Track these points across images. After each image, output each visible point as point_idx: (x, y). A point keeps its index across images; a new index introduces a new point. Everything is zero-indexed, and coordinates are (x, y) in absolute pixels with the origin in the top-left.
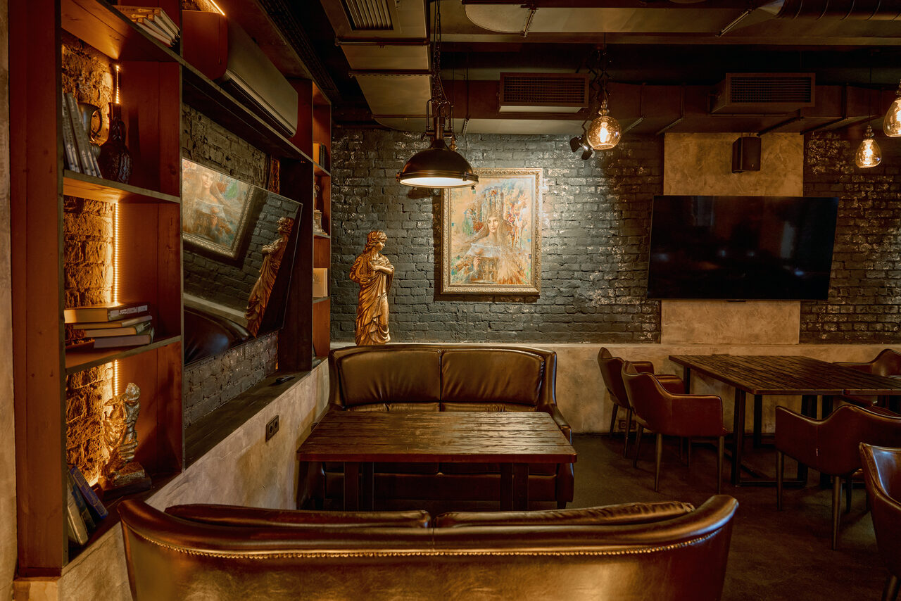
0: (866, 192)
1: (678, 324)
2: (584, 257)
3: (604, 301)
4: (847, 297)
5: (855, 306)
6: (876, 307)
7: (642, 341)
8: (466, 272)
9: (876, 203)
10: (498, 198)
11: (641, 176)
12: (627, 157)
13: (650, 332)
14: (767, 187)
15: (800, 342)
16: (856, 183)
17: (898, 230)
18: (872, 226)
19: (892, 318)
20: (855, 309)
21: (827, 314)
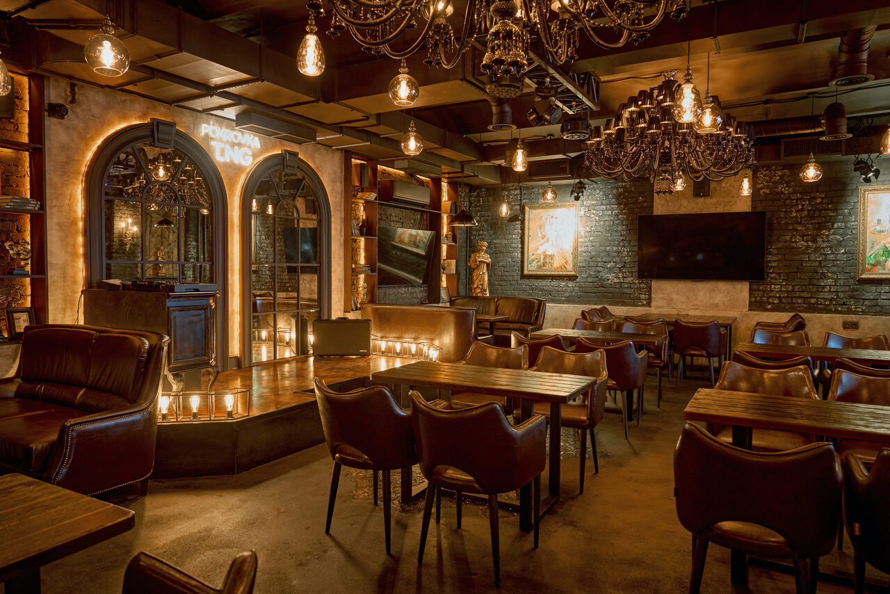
0: (803, 205)
1: (662, 296)
2: (604, 253)
3: (616, 280)
4: (787, 280)
5: (793, 286)
6: (811, 287)
7: (640, 306)
8: (537, 263)
9: (810, 213)
10: (554, 219)
11: (640, 203)
12: (632, 191)
13: (645, 300)
14: (725, 206)
15: (749, 310)
16: (794, 200)
17: (829, 231)
18: (808, 229)
19: (824, 295)
20: (793, 288)
21: (771, 291)
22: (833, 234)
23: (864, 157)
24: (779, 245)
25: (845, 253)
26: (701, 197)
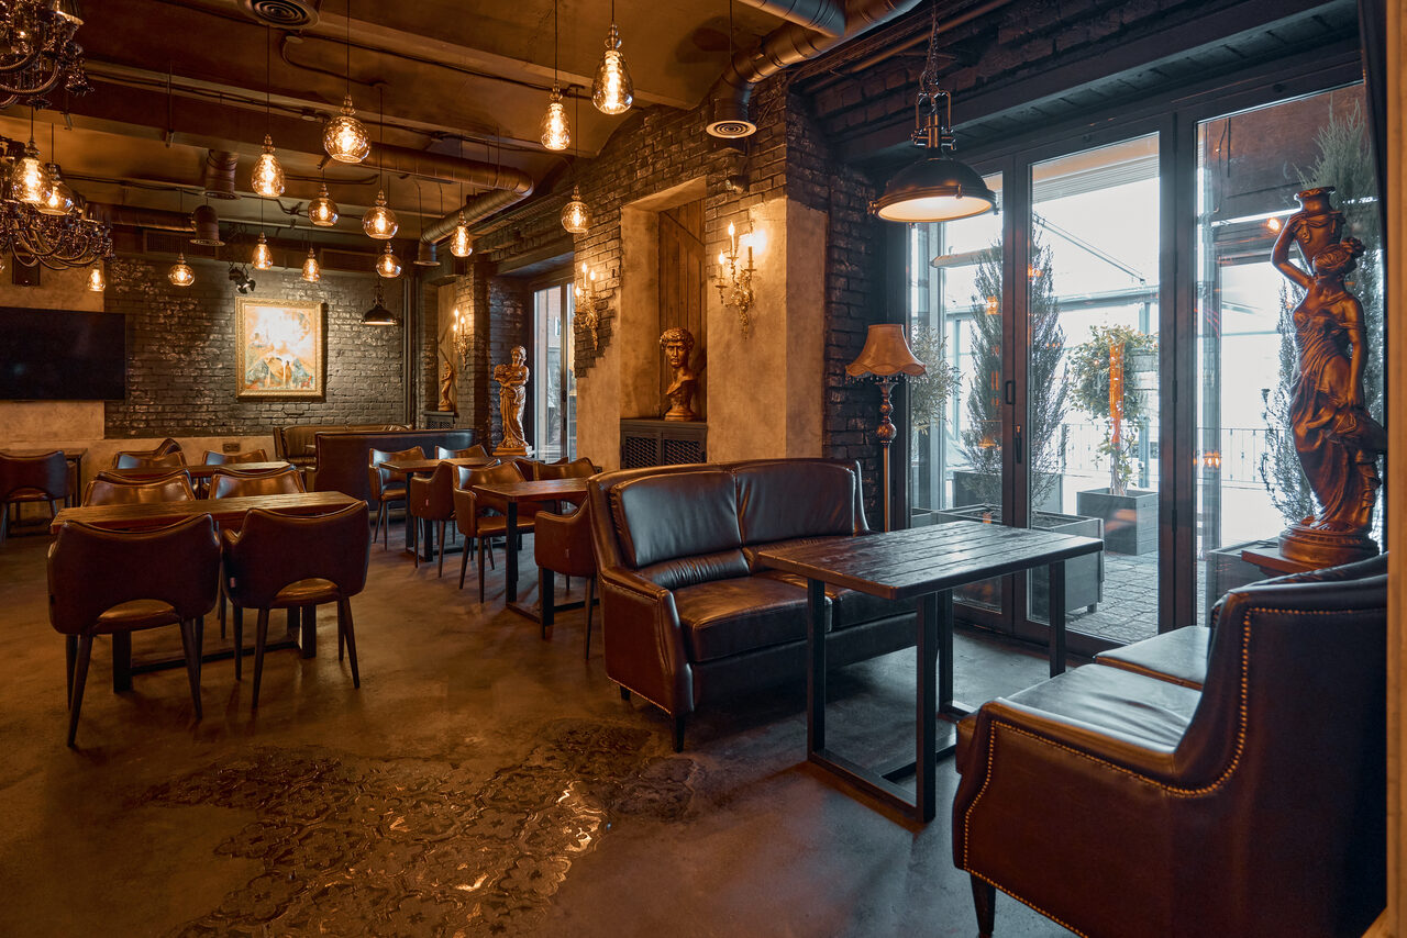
0: (172, 311)
4: (155, 398)
5: (164, 405)
6: (185, 407)
9: (181, 320)
15: (105, 438)
17: (204, 343)
18: (179, 339)
19: (201, 416)
20: (164, 409)
21: (135, 412)
22: (209, 346)
23: (239, 265)
24: (145, 356)
25: (223, 368)
26: (26, 285)
